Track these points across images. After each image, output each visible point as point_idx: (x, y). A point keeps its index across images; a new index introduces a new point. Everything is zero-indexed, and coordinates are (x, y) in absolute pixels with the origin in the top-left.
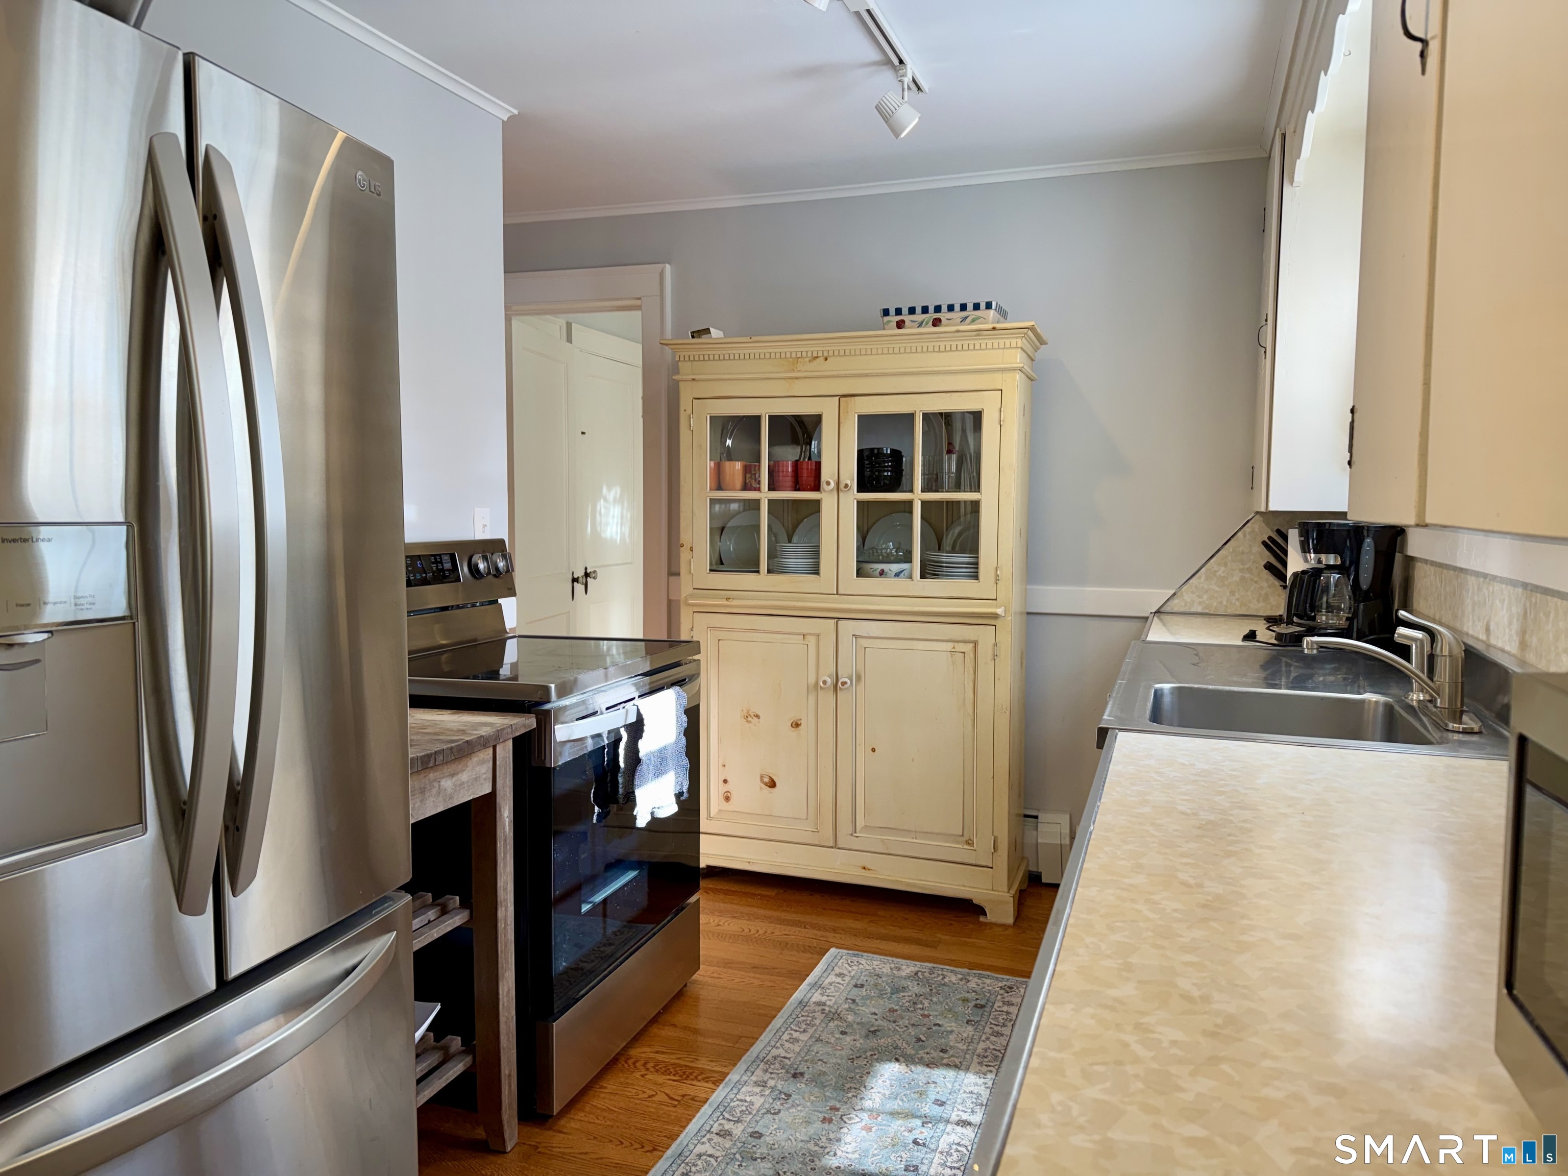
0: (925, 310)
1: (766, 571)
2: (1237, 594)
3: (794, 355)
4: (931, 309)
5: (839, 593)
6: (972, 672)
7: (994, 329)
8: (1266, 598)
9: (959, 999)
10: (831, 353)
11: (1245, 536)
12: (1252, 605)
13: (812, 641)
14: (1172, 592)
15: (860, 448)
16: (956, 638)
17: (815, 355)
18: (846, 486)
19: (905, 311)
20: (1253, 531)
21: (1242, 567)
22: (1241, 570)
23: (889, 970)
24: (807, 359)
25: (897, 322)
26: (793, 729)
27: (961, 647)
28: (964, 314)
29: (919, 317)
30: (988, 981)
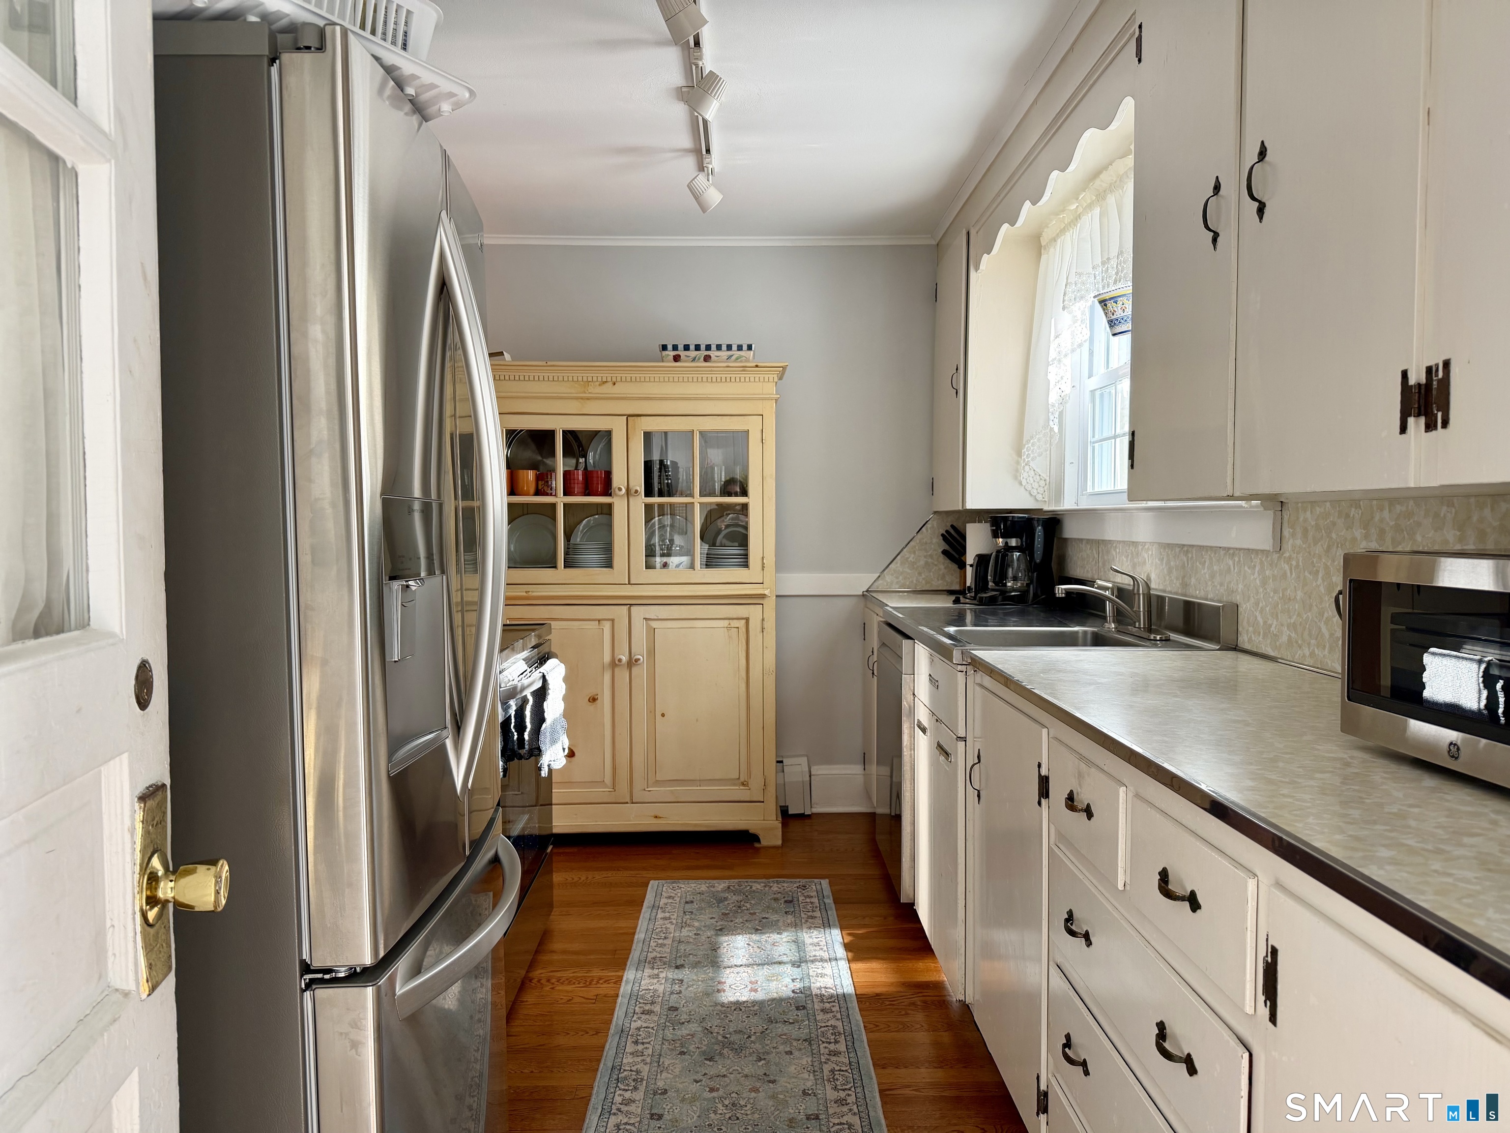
0: (698, 348)
1: (563, 566)
2: (923, 574)
3: (585, 379)
4: (703, 347)
5: (631, 582)
6: (744, 643)
7: (757, 366)
8: (943, 577)
9: (771, 899)
10: (619, 379)
11: (927, 530)
12: (933, 582)
13: (607, 626)
14: (878, 575)
15: (646, 460)
16: (731, 616)
17: (604, 380)
18: (636, 491)
19: (681, 347)
20: (933, 527)
21: (925, 554)
22: (925, 557)
23: (707, 888)
24: (598, 383)
25: (674, 356)
26: (590, 703)
27: (735, 623)
28: (730, 353)
29: (693, 353)
30: (785, 885)
